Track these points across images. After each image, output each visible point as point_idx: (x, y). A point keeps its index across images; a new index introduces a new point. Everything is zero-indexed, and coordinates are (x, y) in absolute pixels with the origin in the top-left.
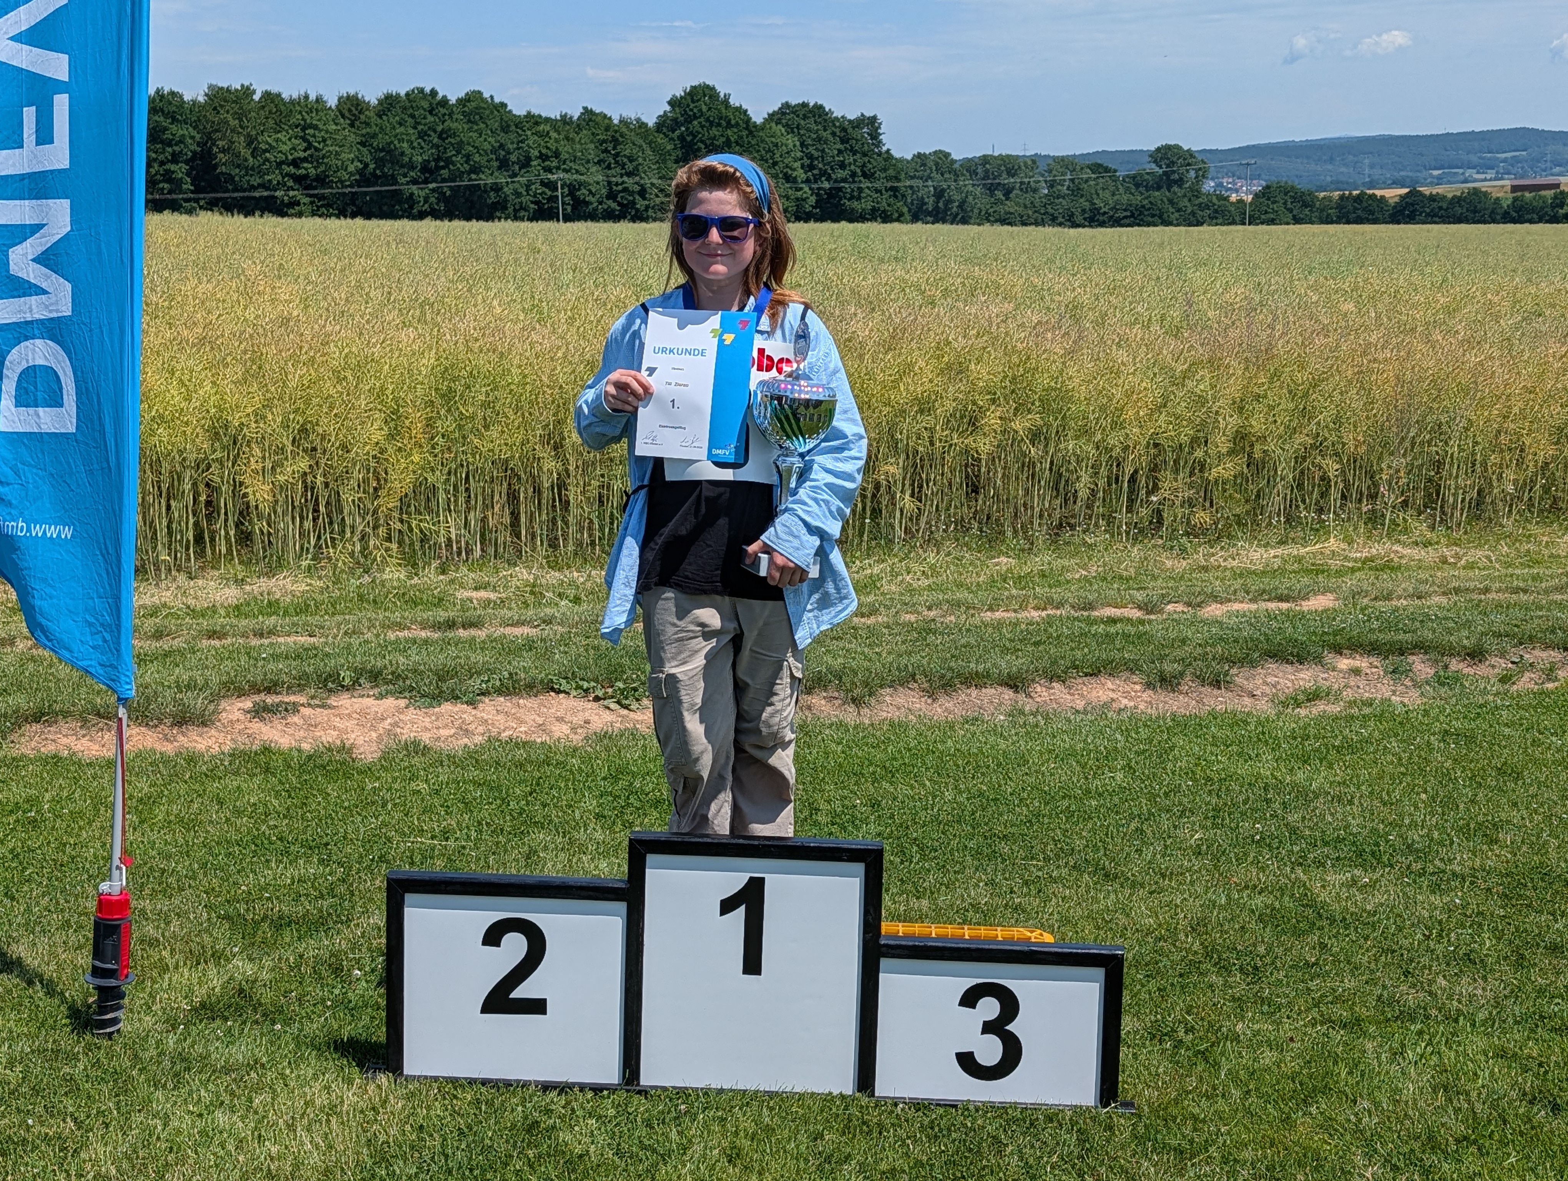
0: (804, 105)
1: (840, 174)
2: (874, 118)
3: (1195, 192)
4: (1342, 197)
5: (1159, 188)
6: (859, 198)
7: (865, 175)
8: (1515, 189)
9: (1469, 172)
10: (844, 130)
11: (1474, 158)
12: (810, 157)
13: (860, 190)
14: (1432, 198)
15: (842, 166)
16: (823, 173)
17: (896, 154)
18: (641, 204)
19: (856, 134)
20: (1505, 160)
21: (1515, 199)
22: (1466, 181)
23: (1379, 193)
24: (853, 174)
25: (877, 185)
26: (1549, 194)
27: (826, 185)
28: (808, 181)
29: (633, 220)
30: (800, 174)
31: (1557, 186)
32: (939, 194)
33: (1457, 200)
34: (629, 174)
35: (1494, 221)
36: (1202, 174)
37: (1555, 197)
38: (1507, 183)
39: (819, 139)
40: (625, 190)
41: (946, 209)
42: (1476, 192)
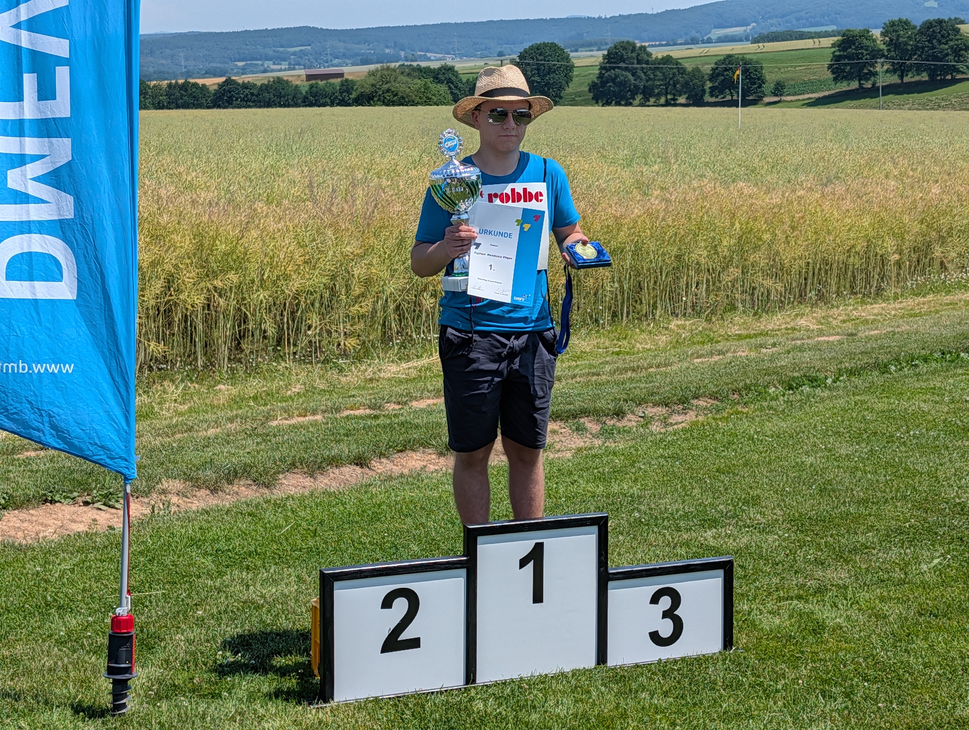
4: (170, 86)
8: (309, 77)
9: (267, 64)
11: (269, 52)
14: (245, 86)
20: (294, 54)
21: (311, 87)
22: (265, 71)
23: (200, 82)
26: (337, 81)
31: (341, 75)
33: (265, 88)
35: (296, 105)
37: (342, 84)
38: (303, 72)
42: (279, 80)
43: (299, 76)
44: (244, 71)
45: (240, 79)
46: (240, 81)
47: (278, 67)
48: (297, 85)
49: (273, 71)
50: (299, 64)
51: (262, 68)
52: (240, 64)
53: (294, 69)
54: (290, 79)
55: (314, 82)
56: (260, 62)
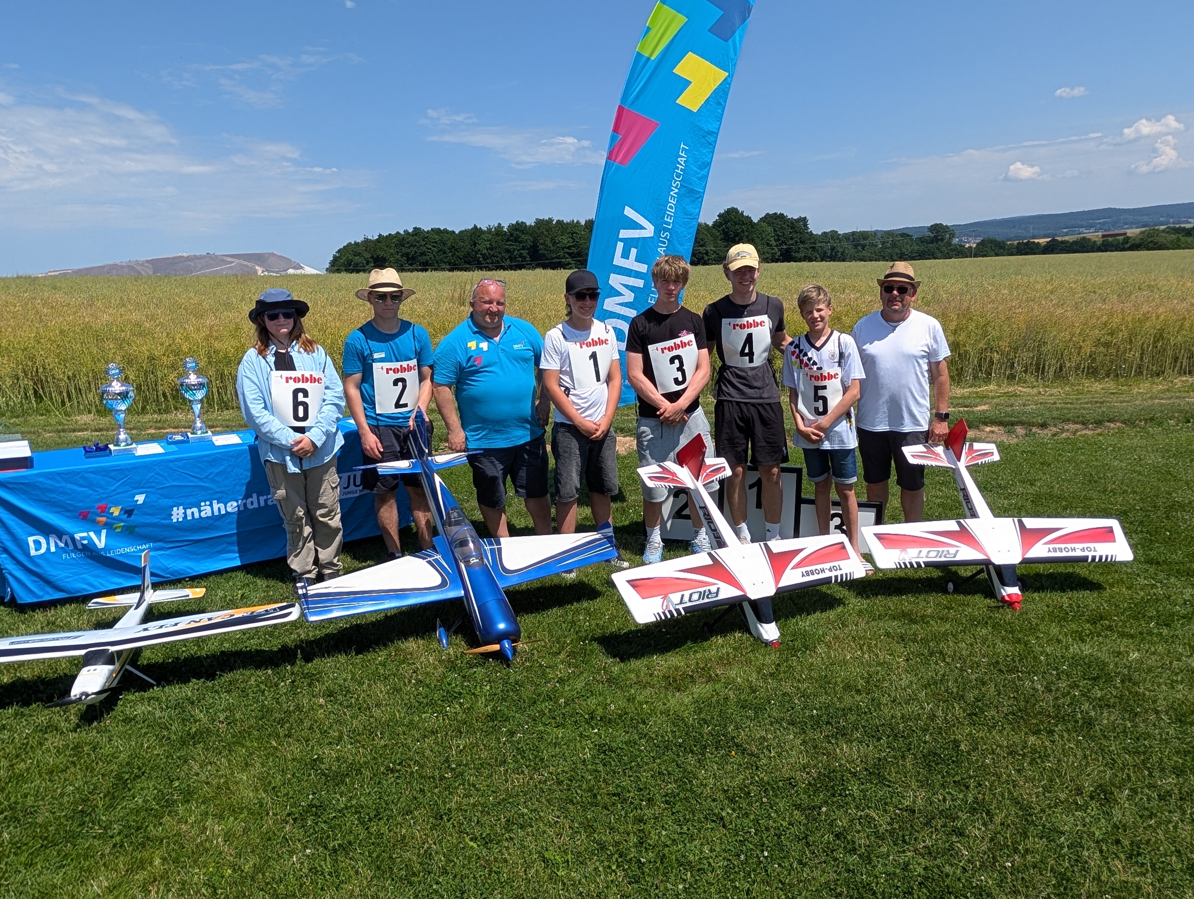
0: (775, 214)
2: (805, 218)
3: (949, 244)
4: (1019, 243)
5: (932, 242)
6: (798, 252)
7: (801, 242)
8: (1103, 236)
9: (1081, 230)
10: (792, 223)
11: (1084, 223)
12: (778, 236)
13: (799, 248)
14: (1062, 242)
15: (792, 239)
16: (783, 242)
17: (814, 233)
18: (706, 258)
19: (797, 225)
20: (1100, 223)
21: (1104, 241)
23: (1036, 241)
24: (796, 242)
25: (807, 246)
26: (1121, 238)
27: (785, 247)
28: (777, 246)
29: (703, 265)
30: (773, 243)
31: (1125, 234)
32: (833, 249)
33: (1075, 243)
34: (701, 246)
35: (1093, 251)
36: (953, 236)
37: (1124, 239)
38: (1100, 234)
39: (782, 228)
41: (836, 255)
42: (1084, 238)
43: (1098, 235)
52: (1065, 230)
53: (1096, 232)
54: (1092, 237)
55: (1106, 238)
56: (1077, 230)
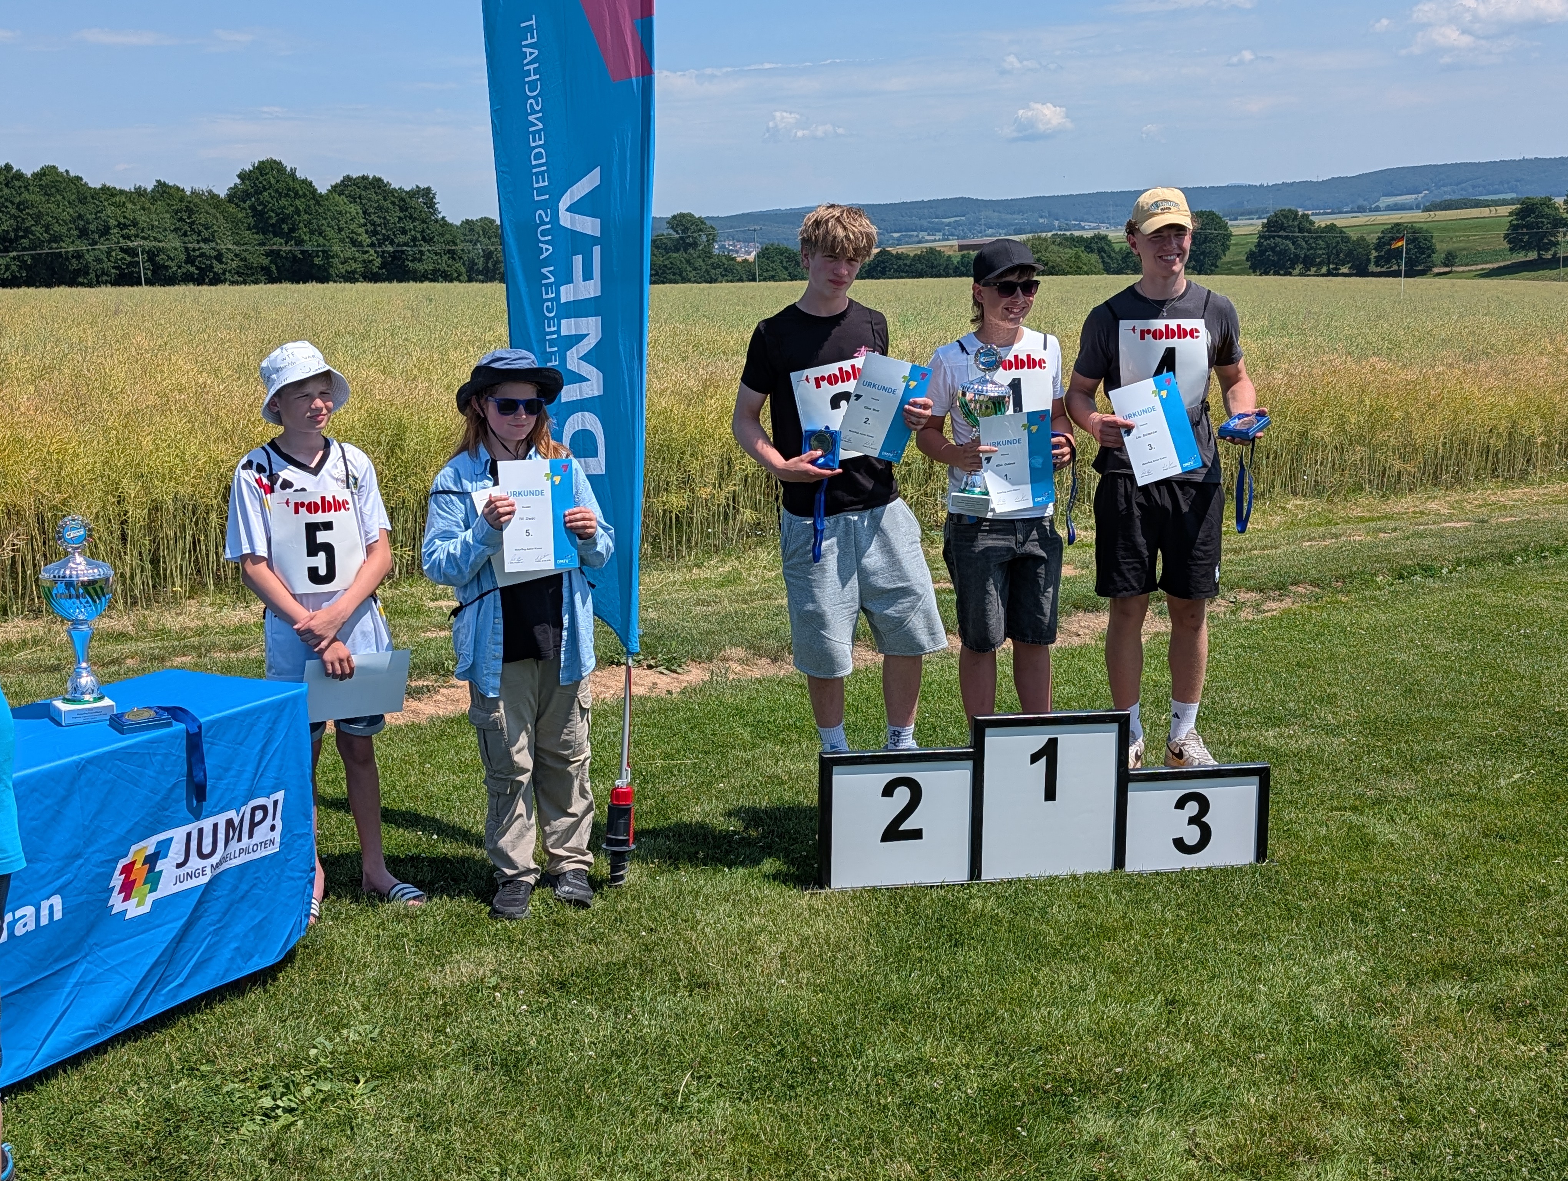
0: (364, 178)
1: (402, 239)
2: (428, 190)
3: (707, 254)
5: (677, 250)
7: (424, 239)
8: (962, 248)
9: (922, 234)
10: (403, 200)
11: (925, 223)
12: (374, 224)
13: (422, 253)
14: (899, 257)
16: (386, 238)
19: (413, 203)
21: (963, 256)
22: (920, 242)
24: (414, 239)
25: (437, 248)
27: (390, 249)
28: (372, 245)
36: (712, 239)
38: (956, 243)
39: (380, 208)
40: (202, 255)
42: (932, 251)
43: (952, 246)
44: (899, 241)
45: (893, 250)
46: (894, 252)
47: (932, 238)
48: (949, 256)
49: (927, 241)
50: (953, 235)
51: (917, 239)
52: (896, 235)
53: (948, 240)
54: (942, 249)
55: (965, 252)
56: (915, 233)
